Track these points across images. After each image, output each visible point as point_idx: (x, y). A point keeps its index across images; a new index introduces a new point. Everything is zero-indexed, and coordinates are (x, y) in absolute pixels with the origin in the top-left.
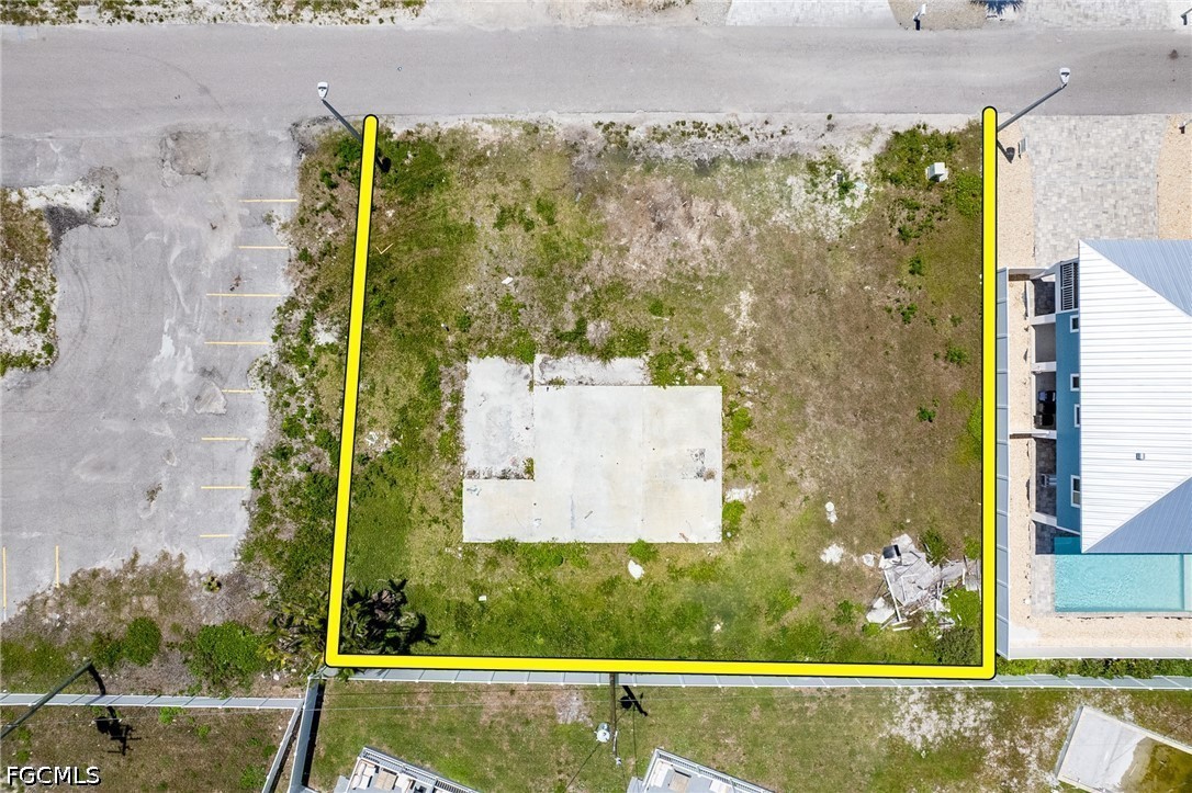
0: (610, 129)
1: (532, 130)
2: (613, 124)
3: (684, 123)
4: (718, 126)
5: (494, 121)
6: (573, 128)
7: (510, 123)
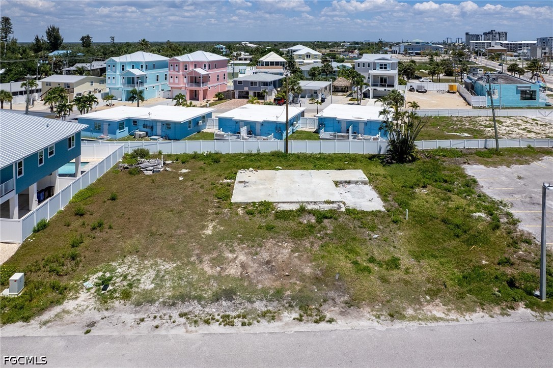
0: (318, 318)
1: (395, 315)
2: (317, 322)
3: (243, 324)
4: (209, 324)
5: (437, 321)
6: (356, 317)
7: (420, 319)
